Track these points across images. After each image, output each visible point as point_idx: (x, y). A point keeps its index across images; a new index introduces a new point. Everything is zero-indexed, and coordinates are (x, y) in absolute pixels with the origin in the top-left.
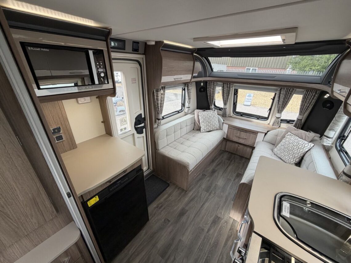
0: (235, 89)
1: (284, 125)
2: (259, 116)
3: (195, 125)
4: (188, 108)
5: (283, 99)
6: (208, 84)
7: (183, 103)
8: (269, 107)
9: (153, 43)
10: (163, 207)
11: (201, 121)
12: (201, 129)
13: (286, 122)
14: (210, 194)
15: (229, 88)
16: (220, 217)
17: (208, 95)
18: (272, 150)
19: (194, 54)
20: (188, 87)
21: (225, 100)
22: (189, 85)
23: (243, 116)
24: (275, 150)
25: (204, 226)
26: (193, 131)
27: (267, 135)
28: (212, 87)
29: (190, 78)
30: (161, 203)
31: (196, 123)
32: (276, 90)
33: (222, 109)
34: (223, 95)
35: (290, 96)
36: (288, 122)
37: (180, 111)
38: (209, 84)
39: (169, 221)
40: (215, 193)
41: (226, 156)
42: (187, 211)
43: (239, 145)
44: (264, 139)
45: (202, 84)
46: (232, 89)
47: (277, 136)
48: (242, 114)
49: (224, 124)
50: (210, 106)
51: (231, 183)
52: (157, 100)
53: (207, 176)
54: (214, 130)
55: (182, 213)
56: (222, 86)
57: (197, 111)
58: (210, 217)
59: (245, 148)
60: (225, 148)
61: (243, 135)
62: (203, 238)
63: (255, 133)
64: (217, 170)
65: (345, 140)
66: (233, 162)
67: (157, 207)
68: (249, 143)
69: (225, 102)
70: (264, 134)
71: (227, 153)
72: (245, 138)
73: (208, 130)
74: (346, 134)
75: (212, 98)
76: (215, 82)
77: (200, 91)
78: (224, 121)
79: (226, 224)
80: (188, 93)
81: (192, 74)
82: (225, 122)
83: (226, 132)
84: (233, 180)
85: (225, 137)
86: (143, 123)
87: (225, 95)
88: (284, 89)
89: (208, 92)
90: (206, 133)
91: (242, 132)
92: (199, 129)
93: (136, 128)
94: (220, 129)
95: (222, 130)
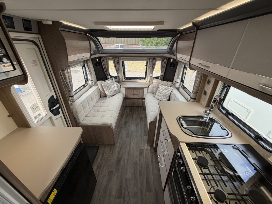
0: (122, 61)
1: (155, 81)
2: (140, 78)
3: (101, 93)
4: (91, 81)
5: (152, 65)
6: (101, 59)
7: (85, 78)
8: (145, 71)
9: (51, 23)
10: (103, 165)
11: (105, 90)
12: (107, 95)
13: (155, 78)
14: (130, 139)
15: (119, 61)
16: (142, 149)
17: (104, 68)
18: (154, 97)
19: (88, 35)
20: (87, 63)
21: (118, 70)
22: (87, 62)
23: (131, 79)
24: (156, 96)
25: (136, 160)
26: (101, 98)
27: (149, 89)
28: (106, 61)
29: (89, 56)
30: (100, 163)
31: (101, 92)
32: (147, 59)
33: (116, 77)
34: (115, 67)
35: (155, 63)
36: (156, 78)
37: (85, 85)
38: (103, 59)
39: (112, 172)
40: (133, 136)
41: (128, 109)
42: (121, 157)
43: (135, 99)
44: (148, 92)
45: (97, 60)
46: (120, 61)
47: (154, 87)
48: (130, 78)
49: (121, 88)
50: (107, 77)
51: (139, 125)
52: (65, 78)
53: (123, 128)
54: (116, 94)
55: (119, 161)
56: (113, 59)
57: (99, 82)
58: (137, 153)
59: (139, 100)
60: (126, 105)
61: (136, 92)
62: (139, 167)
63: (142, 89)
64: (127, 121)
65: (183, 82)
66: (134, 112)
67: (98, 168)
68: (140, 96)
69: (118, 72)
70: (147, 88)
71: (128, 107)
72: (137, 93)
73: (112, 95)
74: (183, 79)
75: (107, 70)
76: (107, 58)
77: (96, 66)
78: (120, 85)
79: (147, 151)
80: (89, 68)
81: (90, 52)
82: (122, 86)
83: (125, 93)
84: (139, 123)
85: (125, 97)
86: (58, 104)
87: (117, 66)
88: (151, 58)
89: (103, 65)
90: (112, 97)
91: (135, 91)
92: (105, 96)
93: (51, 110)
94: (120, 92)
95: (121, 92)
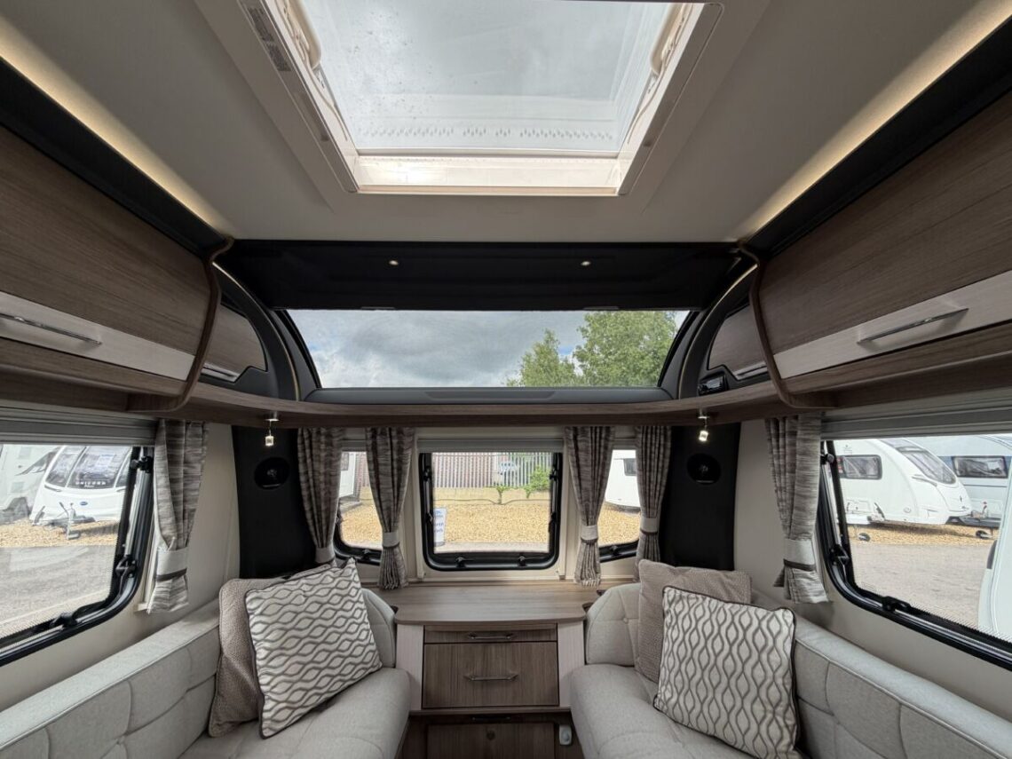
0: (421, 455)
2: (522, 554)
5: (590, 469)
6: (299, 441)
11: (261, 654)
12: (268, 705)
15: (400, 451)
17: (305, 493)
19: (215, 264)
20: (172, 446)
21: (389, 508)
22: (180, 436)
23: (469, 567)
26: (204, 742)
27: (592, 630)
28: (323, 454)
29: (184, 376)
32: (560, 442)
33: (375, 553)
34: (377, 486)
35: (605, 458)
36: (616, 552)
38: (307, 442)
44: (590, 655)
45: (270, 440)
46: (409, 452)
48: (460, 559)
49: (399, 627)
54: (349, 687)
57: (236, 593)
59: (522, 732)
61: (502, 661)
63: (547, 632)
65: (849, 564)
69: (389, 516)
70: (581, 626)
72: (511, 673)
76: (335, 431)
77: (261, 479)
78: (395, 610)
81: (195, 349)
83: (418, 676)
85: (417, 707)
87: (386, 482)
88: (584, 433)
91: (493, 648)
92: (249, 718)
94: (386, 662)
95: (394, 667)
